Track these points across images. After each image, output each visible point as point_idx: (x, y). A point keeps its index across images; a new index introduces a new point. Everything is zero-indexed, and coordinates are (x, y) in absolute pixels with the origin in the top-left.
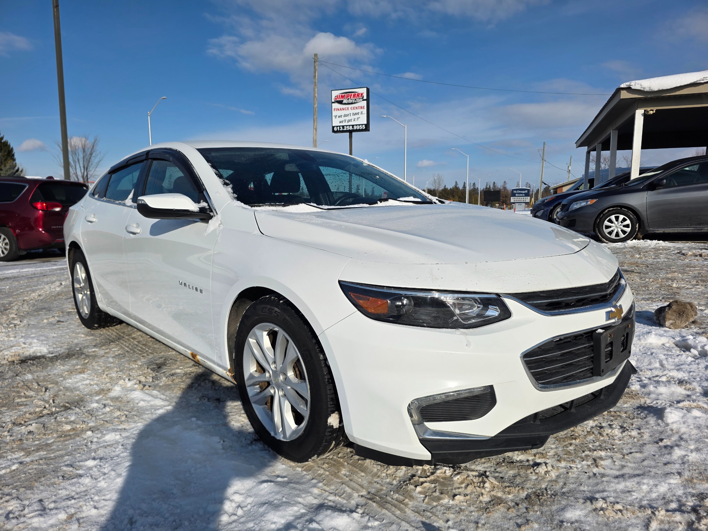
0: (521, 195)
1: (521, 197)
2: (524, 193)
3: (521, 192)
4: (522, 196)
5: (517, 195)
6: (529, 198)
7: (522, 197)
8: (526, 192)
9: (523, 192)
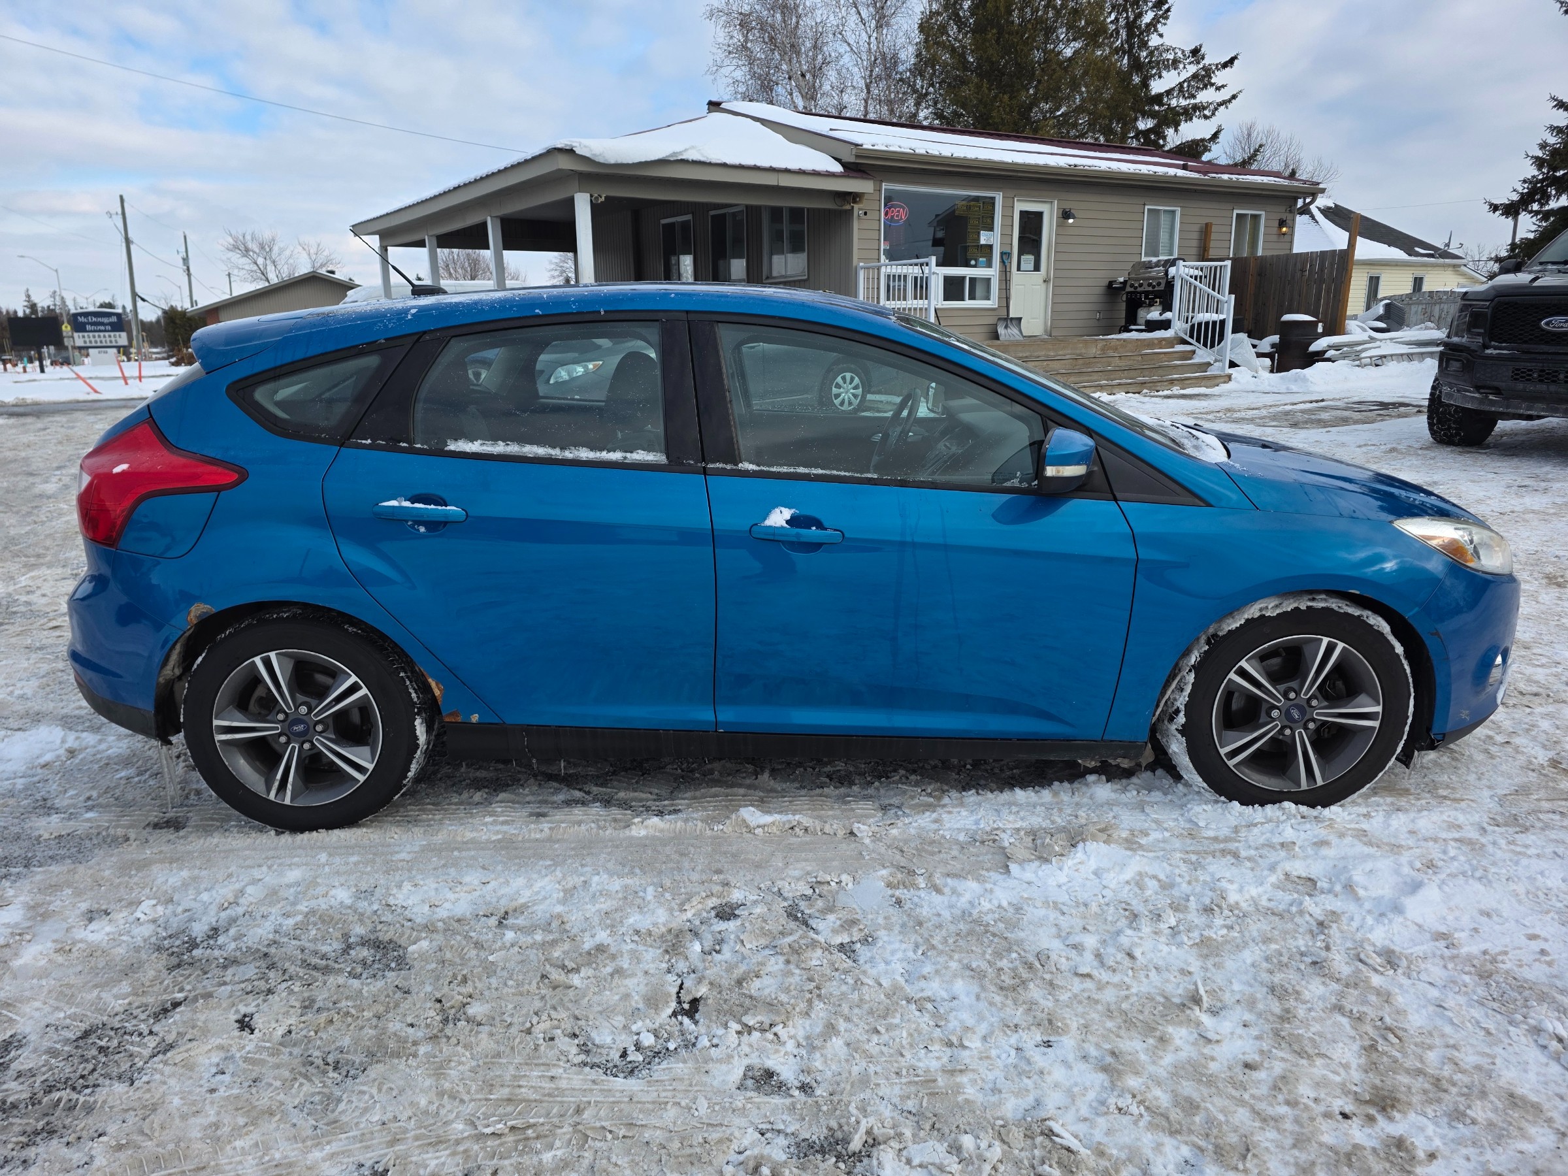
0: (102, 328)
1: (102, 334)
2: (110, 324)
3: (100, 320)
4: (105, 331)
5: (88, 327)
6: (124, 334)
7: (107, 334)
8: (114, 319)
9: (106, 320)
